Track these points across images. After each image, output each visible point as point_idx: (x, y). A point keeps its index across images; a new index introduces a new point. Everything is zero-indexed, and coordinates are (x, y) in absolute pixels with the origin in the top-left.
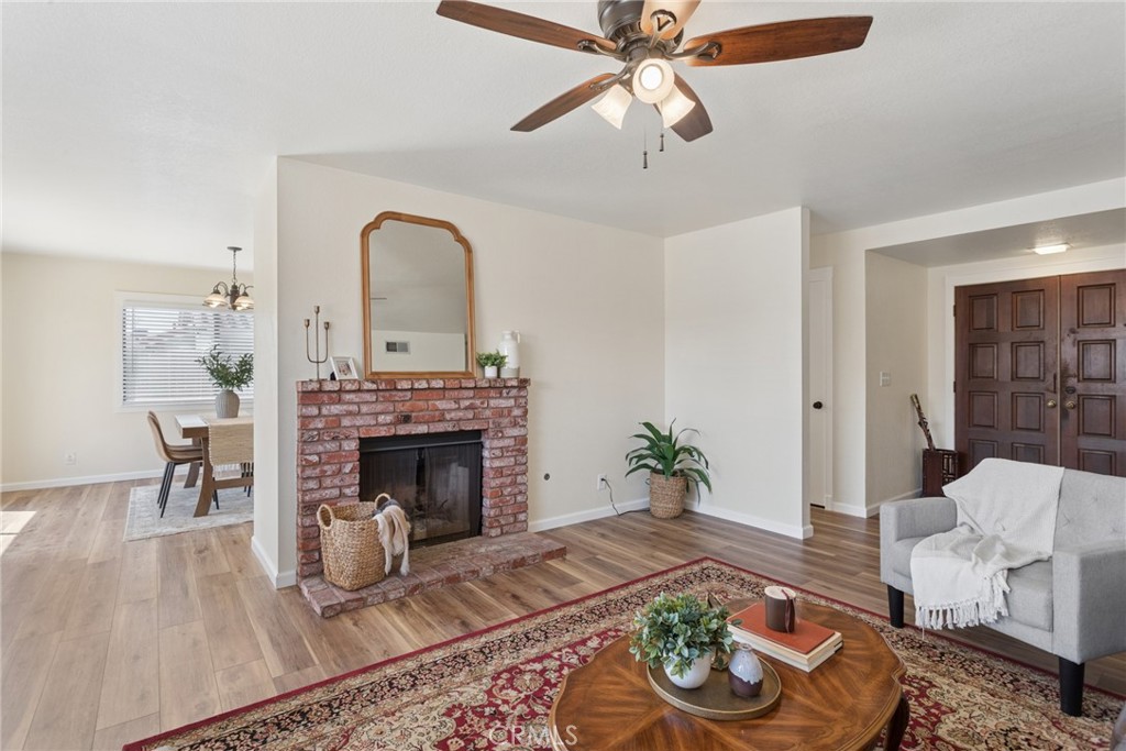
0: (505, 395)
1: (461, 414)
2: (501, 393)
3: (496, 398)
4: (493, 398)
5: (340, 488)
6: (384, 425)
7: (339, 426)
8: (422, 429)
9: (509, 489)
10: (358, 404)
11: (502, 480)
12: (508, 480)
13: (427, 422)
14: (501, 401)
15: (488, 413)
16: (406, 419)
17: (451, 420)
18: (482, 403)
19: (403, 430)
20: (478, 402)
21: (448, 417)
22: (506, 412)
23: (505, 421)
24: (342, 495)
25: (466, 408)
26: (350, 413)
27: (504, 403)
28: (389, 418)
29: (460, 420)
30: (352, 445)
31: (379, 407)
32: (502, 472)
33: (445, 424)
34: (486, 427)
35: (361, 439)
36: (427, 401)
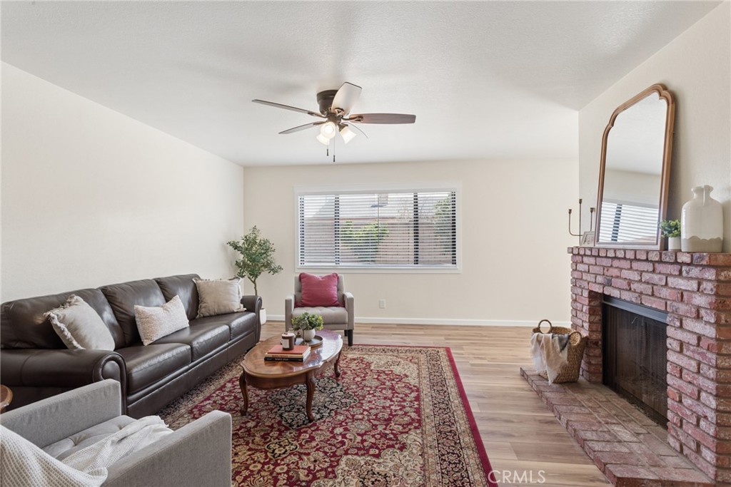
0: (684, 274)
1: (641, 287)
2: (680, 272)
3: (675, 276)
4: (671, 275)
6: (599, 284)
7: (582, 279)
8: (617, 294)
9: (690, 402)
10: (588, 265)
11: (680, 382)
12: (689, 389)
13: (620, 289)
14: (680, 281)
15: (665, 293)
16: (609, 284)
17: (635, 291)
18: (660, 280)
19: (607, 291)
20: (656, 278)
21: (633, 287)
22: (686, 296)
23: (683, 308)
25: (647, 282)
26: (585, 272)
27: (682, 284)
28: (600, 279)
29: (641, 293)
30: (586, 294)
31: (597, 270)
32: (681, 371)
33: (630, 293)
34: (663, 309)
35: (591, 292)
36: (621, 269)
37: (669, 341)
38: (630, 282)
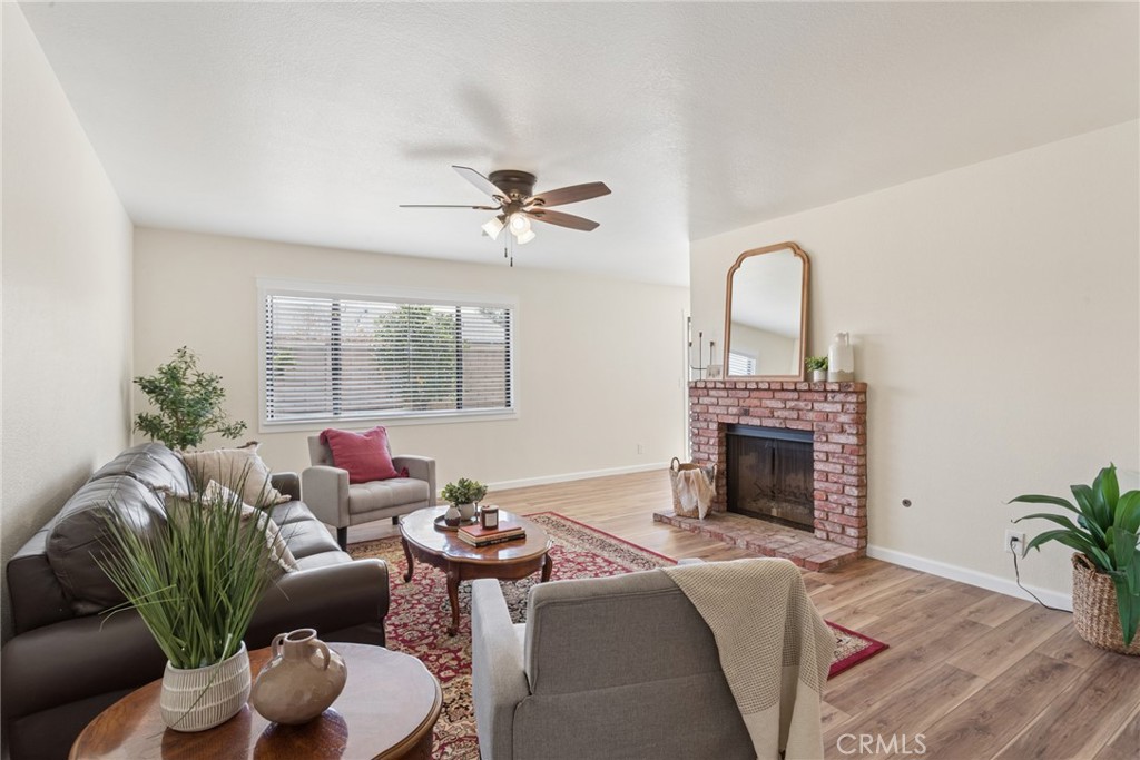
0: (830, 399)
1: (786, 414)
2: (826, 398)
3: (821, 402)
4: (817, 401)
5: (709, 454)
6: (732, 415)
7: (708, 412)
8: (756, 422)
9: (835, 497)
10: (718, 398)
11: (826, 484)
12: (834, 487)
13: (760, 417)
14: (826, 405)
15: (811, 416)
16: (746, 413)
17: (778, 418)
18: (806, 405)
19: (744, 421)
20: (802, 404)
21: (776, 414)
22: (831, 416)
23: (829, 426)
24: (709, 459)
25: (792, 409)
26: (713, 405)
27: (827, 407)
28: (733, 410)
29: (786, 418)
30: (714, 426)
31: (729, 401)
32: (827, 476)
33: (774, 421)
34: (809, 428)
35: (720, 423)
36: (761, 399)
37: (815, 454)
38: (772, 410)
